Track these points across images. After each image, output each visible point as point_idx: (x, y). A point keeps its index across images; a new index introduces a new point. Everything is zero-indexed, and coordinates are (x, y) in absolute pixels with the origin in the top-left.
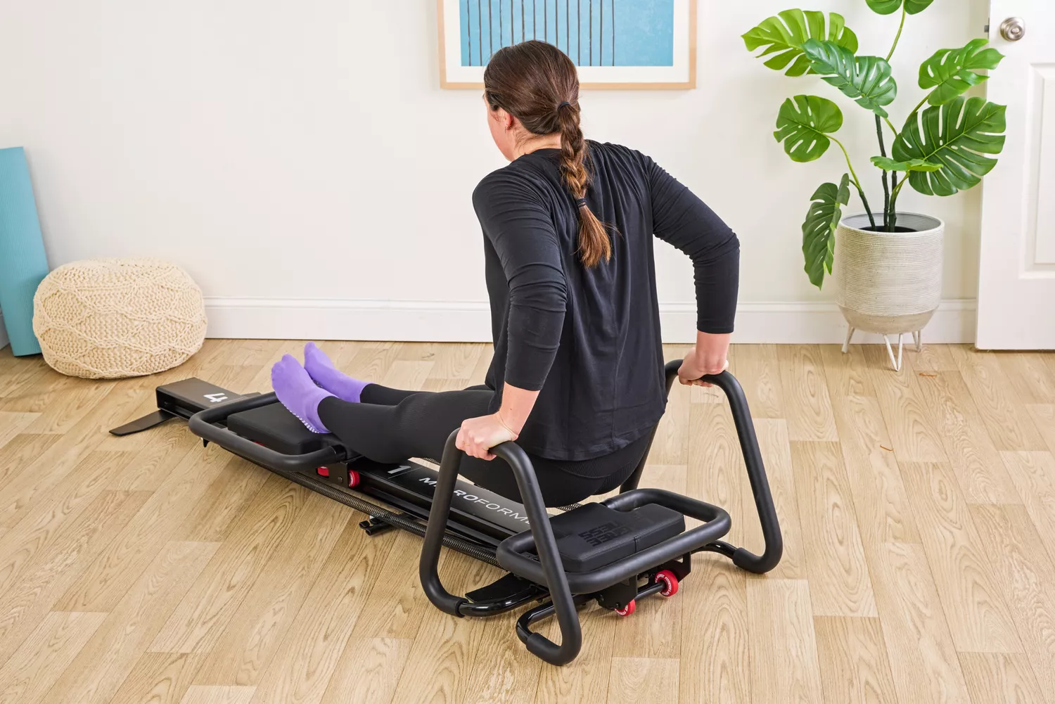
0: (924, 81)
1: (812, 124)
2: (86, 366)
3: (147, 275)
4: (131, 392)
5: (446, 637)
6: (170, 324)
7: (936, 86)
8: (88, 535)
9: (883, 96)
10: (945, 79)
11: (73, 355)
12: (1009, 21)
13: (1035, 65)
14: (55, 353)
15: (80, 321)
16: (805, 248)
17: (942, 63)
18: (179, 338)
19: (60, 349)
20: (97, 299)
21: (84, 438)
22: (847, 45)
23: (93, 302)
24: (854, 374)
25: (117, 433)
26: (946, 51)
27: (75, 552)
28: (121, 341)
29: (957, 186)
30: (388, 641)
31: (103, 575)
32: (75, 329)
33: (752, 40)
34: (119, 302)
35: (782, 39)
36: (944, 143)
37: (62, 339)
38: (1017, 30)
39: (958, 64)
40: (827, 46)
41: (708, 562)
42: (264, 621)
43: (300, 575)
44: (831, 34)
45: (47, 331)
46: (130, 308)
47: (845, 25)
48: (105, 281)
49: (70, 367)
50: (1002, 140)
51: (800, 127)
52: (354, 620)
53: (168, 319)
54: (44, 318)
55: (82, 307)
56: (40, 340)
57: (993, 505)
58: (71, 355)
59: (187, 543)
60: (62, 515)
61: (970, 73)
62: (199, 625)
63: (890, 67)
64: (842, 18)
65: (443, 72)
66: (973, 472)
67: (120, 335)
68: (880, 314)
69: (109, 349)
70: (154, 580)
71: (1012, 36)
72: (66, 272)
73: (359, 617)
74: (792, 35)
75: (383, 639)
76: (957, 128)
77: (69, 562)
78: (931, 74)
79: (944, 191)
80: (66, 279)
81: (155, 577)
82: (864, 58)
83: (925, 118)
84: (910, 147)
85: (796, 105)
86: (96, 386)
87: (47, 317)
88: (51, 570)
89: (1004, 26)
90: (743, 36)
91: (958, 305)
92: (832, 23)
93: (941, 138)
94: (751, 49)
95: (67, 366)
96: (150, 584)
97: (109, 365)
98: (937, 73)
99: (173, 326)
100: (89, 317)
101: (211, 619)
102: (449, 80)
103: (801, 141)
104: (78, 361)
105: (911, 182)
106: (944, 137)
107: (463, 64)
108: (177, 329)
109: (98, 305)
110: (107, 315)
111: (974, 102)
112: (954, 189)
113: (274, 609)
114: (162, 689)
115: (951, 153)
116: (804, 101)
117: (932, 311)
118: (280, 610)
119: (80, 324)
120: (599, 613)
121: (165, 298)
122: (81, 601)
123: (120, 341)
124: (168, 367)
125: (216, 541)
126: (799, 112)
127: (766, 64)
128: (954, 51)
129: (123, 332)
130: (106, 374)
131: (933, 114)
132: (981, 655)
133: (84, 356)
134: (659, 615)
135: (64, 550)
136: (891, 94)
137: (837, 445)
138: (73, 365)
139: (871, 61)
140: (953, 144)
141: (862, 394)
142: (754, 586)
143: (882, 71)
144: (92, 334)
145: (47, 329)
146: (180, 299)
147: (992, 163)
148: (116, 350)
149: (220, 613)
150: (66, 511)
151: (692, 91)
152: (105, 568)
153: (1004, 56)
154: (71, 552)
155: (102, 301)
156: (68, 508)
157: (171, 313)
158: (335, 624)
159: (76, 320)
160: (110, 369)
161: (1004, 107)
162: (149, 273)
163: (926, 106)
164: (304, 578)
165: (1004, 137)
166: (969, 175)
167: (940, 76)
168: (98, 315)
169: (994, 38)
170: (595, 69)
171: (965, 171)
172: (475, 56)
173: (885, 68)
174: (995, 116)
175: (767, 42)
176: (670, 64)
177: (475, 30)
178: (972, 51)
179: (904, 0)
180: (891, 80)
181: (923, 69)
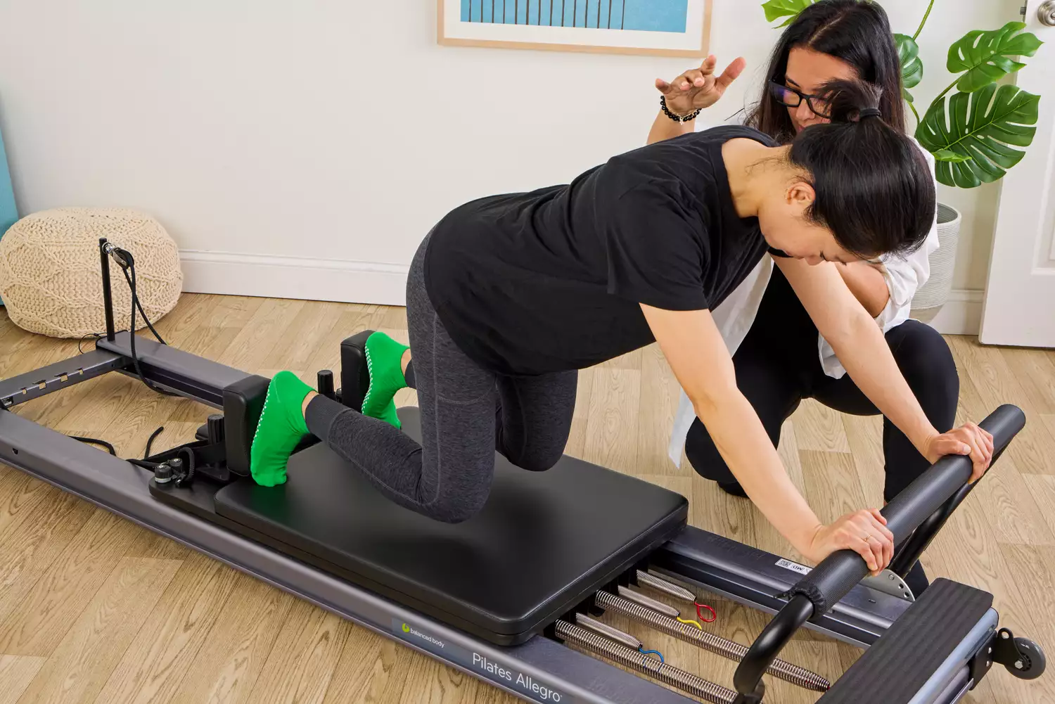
0: (953, 64)
2: (53, 325)
3: (120, 230)
6: (144, 283)
7: (967, 71)
8: (33, 544)
9: (908, 79)
10: (976, 62)
11: (39, 314)
12: (1047, 4)
14: (19, 311)
15: (47, 279)
17: (975, 46)
18: (153, 297)
19: (26, 305)
20: (65, 255)
21: (44, 412)
23: (62, 258)
26: (980, 34)
27: (17, 569)
29: (981, 179)
31: (45, 603)
32: (42, 286)
33: (773, 9)
34: (90, 259)
36: (970, 132)
37: (28, 296)
39: (992, 48)
42: (224, 678)
43: (267, 611)
45: (11, 287)
48: (75, 236)
49: (37, 325)
50: (1031, 132)
52: (327, 679)
53: (141, 278)
54: (8, 273)
55: (49, 264)
57: (1026, 545)
58: (37, 314)
59: (144, 560)
60: (8, 515)
61: (1005, 60)
62: (149, 680)
63: (917, 45)
65: (441, 26)
66: (998, 500)
67: (90, 294)
69: (78, 308)
70: (103, 612)
72: (32, 224)
73: (333, 676)
76: (985, 116)
78: (962, 58)
79: (967, 183)
80: (32, 232)
81: (104, 608)
83: (953, 103)
84: (934, 134)
86: (63, 346)
87: (11, 272)
89: (1043, 9)
90: (763, 5)
91: (963, 296)
93: (967, 127)
94: (770, 20)
95: (33, 325)
96: (98, 617)
97: (79, 325)
98: (968, 58)
99: (148, 285)
100: (57, 275)
101: (162, 672)
102: (448, 34)
104: (45, 320)
106: (970, 126)
107: (462, 20)
108: (151, 288)
109: (67, 261)
110: (75, 273)
111: (1007, 91)
112: (977, 181)
113: (236, 660)
115: (976, 142)
118: (243, 662)
119: (48, 281)
121: (139, 255)
122: (17, 637)
123: (90, 300)
124: (141, 327)
125: (176, 558)
128: (987, 33)
129: (94, 291)
130: (76, 334)
131: (962, 100)
133: (51, 315)
135: (5, 564)
136: (916, 75)
137: (850, 458)
138: (40, 324)
140: (978, 133)
143: (909, 49)
144: (60, 293)
145: (11, 284)
146: (155, 256)
147: (1020, 156)
148: (85, 310)
149: (174, 664)
150: (13, 510)
152: (49, 591)
153: (1042, 43)
154: (13, 568)
155: (71, 258)
156: (16, 506)
157: (144, 271)
158: (305, 684)
159: (43, 277)
160: (79, 330)
161: (1037, 98)
162: (122, 227)
163: (954, 91)
164: (272, 616)
165: (1035, 128)
166: (994, 167)
167: (972, 60)
168: (67, 273)
169: (1030, 24)
170: (603, 32)
171: (990, 162)
172: (476, 12)
173: (912, 49)
174: (1028, 106)
175: (789, 13)
176: (682, 30)
178: (1008, 35)
180: (917, 61)
181: (953, 52)
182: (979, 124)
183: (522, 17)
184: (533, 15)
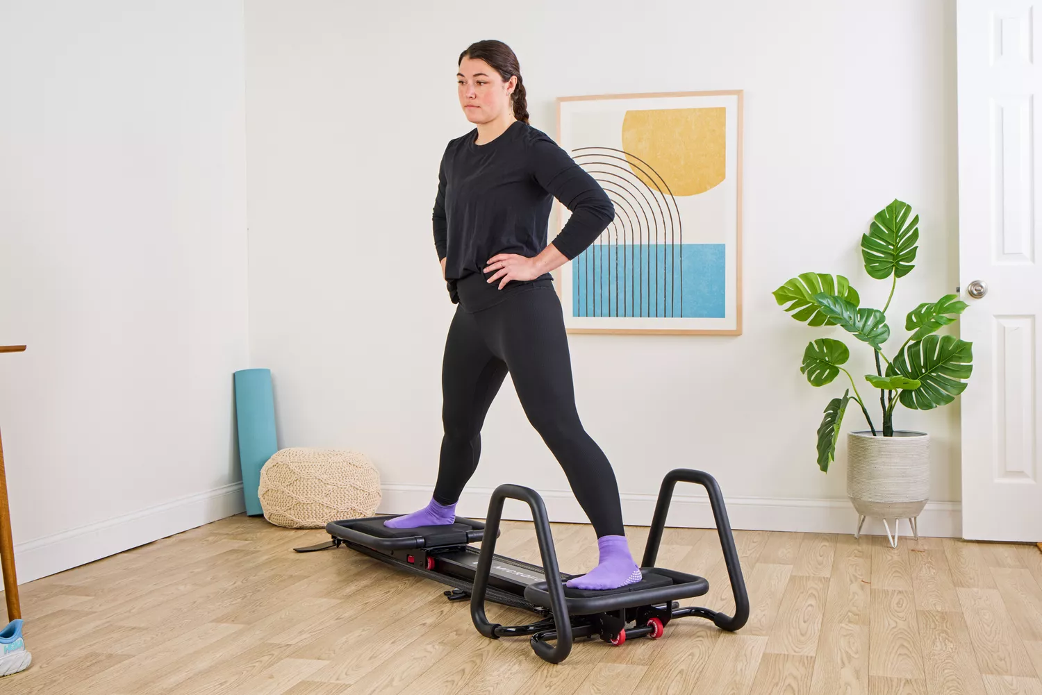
0: (909, 325)
1: (827, 359)
2: (291, 517)
4: (318, 535)
5: (481, 647)
6: (353, 490)
7: (918, 328)
8: (253, 592)
9: (879, 337)
10: (924, 323)
11: (283, 508)
12: (975, 284)
13: (997, 316)
14: (270, 508)
16: (819, 447)
17: (923, 312)
18: (359, 502)
19: (274, 504)
20: (303, 468)
21: (275, 552)
22: (851, 300)
23: (300, 470)
24: (860, 548)
25: (299, 551)
26: (926, 304)
27: (240, 599)
28: (316, 499)
29: (936, 403)
30: (437, 647)
31: (253, 609)
32: (286, 489)
33: (781, 296)
34: (318, 471)
35: (804, 297)
36: (926, 371)
37: (276, 496)
38: (980, 288)
39: (934, 311)
40: (836, 300)
41: (696, 625)
42: (354, 633)
44: (839, 292)
45: (266, 491)
46: (326, 476)
47: (850, 285)
48: (310, 457)
50: (970, 368)
51: (818, 361)
52: (417, 637)
53: (352, 486)
54: (266, 482)
55: (292, 474)
56: (261, 499)
57: (938, 612)
59: (320, 599)
61: (942, 317)
62: (307, 633)
63: (885, 316)
64: (847, 279)
66: (930, 596)
67: (316, 494)
68: (879, 500)
69: (308, 504)
70: (287, 613)
71: (976, 293)
72: (285, 451)
73: (423, 635)
74: (810, 293)
75: (434, 646)
76: (935, 359)
77: (234, 603)
78: (915, 320)
79: (926, 406)
80: (284, 455)
82: (865, 309)
83: (910, 352)
84: (899, 372)
85: (816, 346)
86: (296, 530)
87: (268, 482)
88: (219, 605)
89: (970, 287)
90: (774, 293)
91: (949, 506)
92: (840, 284)
93: (923, 367)
94: (781, 304)
95: (279, 518)
97: (307, 517)
98: (919, 319)
99: (355, 492)
100: (296, 480)
101: (316, 631)
103: (819, 371)
104: (286, 514)
105: (901, 401)
106: (925, 366)
107: (574, 316)
108: (357, 494)
109: (303, 472)
110: (308, 479)
111: (947, 340)
112: (934, 405)
113: (364, 629)
114: (266, 658)
115: (932, 378)
116: (822, 343)
117: (924, 502)
118: (368, 629)
119: (290, 485)
120: (600, 643)
121: (351, 471)
122: (232, 619)
126: (818, 351)
127: (794, 316)
128: (931, 304)
129: (319, 492)
130: (304, 523)
131: (915, 349)
132: (889, 679)
133: (290, 509)
134: (644, 647)
136: (885, 335)
137: (828, 580)
138: (283, 517)
139: (870, 312)
140: (932, 372)
141: (859, 557)
142: (725, 638)
143: (878, 319)
144: (297, 493)
146: (362, 473)
147: (964, 386)
148: (313, 505)
149: (325, 629)
150: (244, 581)
151: (739, 338)
153: (968, 306)
154: (237, 599)
155: (306, 469)
159: (287, 483)
161: (971, 344)
162: (342, 454)
163: (912, 342)
165: (972, 366)
166: (945, 394)
167: (921, 321)
168: (302, 479)
169: (963, 295)
170: (668, 319)
171: (943, 391)
172: (583, 310)
173: (880, 318)
174: (964, 350)
175: (792, 299)
176: (723, 316)
177: (583, 291)
178: (945, 303)
179: (894, 268)
180: (885, 325)
181: (909, 317)
182: (931, 365)
183: (613, 312)
184: (621, 311)
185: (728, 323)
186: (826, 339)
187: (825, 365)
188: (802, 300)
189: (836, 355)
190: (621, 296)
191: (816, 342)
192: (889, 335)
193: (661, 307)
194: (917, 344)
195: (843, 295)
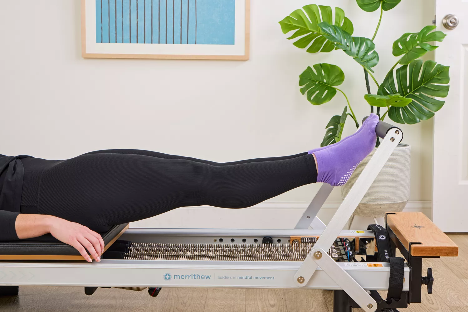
0: (396, 52)
1: (325, 81)
7: (404, 54)
9: (370, 62)
10: (410, 49)
12: (447, 17)
13: (464, 45)
17: (408, 40)
22: (347, 29)
26: (411, 34)
29: (420, 118)
33: (286, 25)
35: (305, 25)
36: (410, 91)
38: (453, 20)
39: (418, 40)
40: (335, 28)
44: (336, 22)
47: (346, 16)
50: (447, 88)
51: (317, 83)
61: (426, 44)
63: (374, 44)
64: (343, 11)
65: (84, 46)
68: (371, 203)
71: (451, 24)
74: (311, 23)
76: (418, 81)
78: (401, 47)
79: (412, 121)
82: (358, 38)
83: (398, 74)
84: (389, 92)
85: (314, 70)
90: (279, 22)
92: (337, 14)
93: (408, 88)
94: (285, 33)
98: (404, 46)
102: (88, 52)
103: (318, 92)
105: (390, 116)
106: (410, 87)
107: (97, 42)
111: (429, 64)
112: (418, 119)
115: (415, 97)
116: (320, 67)
117: (405, 202)
126: (317, 74)
127: (295, 44)
128: (414, 34)
131: (403, 71)
136: (374, 61)
139: (360, 41)
140: (416, 91)
143: (369, 46)
147: (441, 104)
151: (247, 62)
153: (446, 35)
161: (448, 68)
163: (399, 66)
165: (448, 87)
166: (427, 111)
167: (407, 48)
169: (439, 27)
170: (184, 46)
171: (424, 108)
172: (106, 37)
173: (371, 45)
174: (443, 73)
175: (296, 27)
176: (233, 43)
177: (105, 19)
178: (426, 32)
179: (381, 3)
180: (375, 52)
181: (395, 45)
183: (134, 38)
184: (141, 37)
185: (236, 49)
186: (324, 64)
187: (323, 86)
188: (305, 29)
189: (333, 77)
190: (141, 24)
191: (314, 66)
192: (378, 60)
193: (177, 34)
194: (405, 67)
195: (339, 24)
